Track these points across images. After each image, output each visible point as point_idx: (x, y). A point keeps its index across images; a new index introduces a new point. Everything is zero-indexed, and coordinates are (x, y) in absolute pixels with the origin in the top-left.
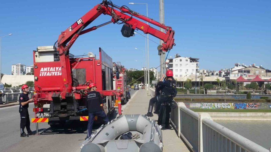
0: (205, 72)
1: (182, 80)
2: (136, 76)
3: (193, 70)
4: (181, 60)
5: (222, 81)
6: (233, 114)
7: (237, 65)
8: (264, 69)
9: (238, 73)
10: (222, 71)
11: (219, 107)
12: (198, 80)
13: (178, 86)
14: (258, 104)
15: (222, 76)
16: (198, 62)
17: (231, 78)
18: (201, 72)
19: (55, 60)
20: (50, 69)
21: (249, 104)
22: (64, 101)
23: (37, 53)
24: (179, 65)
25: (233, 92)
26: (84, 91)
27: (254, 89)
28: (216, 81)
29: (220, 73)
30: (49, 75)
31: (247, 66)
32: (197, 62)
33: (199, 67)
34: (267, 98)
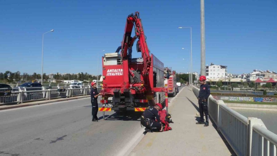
0: (231, 75)
1: (215, 81)
2: (183, 77)
3: (223, 74)
4: (214, 67)
5: (244, 81)
6: (252, 105)
7: (255, 71)
8: (276, 74)
9: (256, 76)
10: (244, 75)
11: (242, 100)
12: (227, 81)
13: (213, 84)
14: (273, 98)
15: (244, 78)
16: (227, 68)
17: (251, 80)
18: (228, 75)
19: (118, 64)
20: (114, 70)
21: (265, 99)
22: (122, 95)
23: (105, 59)
24: (213, 70)
25: (252, 90)
26: (138, 88)
27: (269, 88)
28: (240, 81)
29: (242, 76)
30: (113, 75)
31: (262, 72)
33: (227, 72)
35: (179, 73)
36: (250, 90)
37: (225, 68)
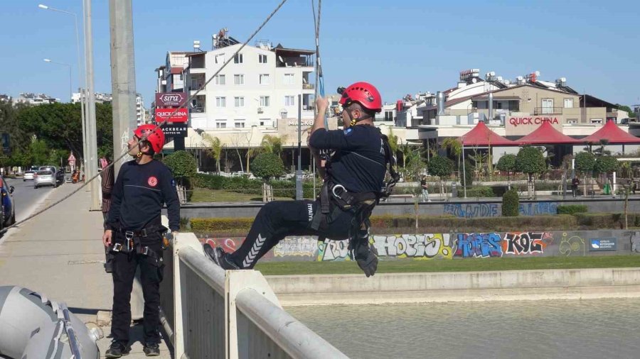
1: (243, 144)
2: (44, 126)
3: (288, 99)
5: (405, 143)
7: (468, 79)
8: (575, 93)
9: (474, 111)
10: (408, 104)
11: (392, 251)
13: (228, 165)
14: (548, 235)
15: (409, 124)
16: (311, 65)
17: (442, 133)
21: (510, 237)
24: (230, 79)
25: (448, 190)
27: (531, 174)
29: (402, 108)
31: (507, 83)
32: (305, 65)
33: (312, 88)
34: (583, 209)
35: (15, 101)
36: (437, 190)
37: (303, 63)
